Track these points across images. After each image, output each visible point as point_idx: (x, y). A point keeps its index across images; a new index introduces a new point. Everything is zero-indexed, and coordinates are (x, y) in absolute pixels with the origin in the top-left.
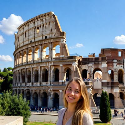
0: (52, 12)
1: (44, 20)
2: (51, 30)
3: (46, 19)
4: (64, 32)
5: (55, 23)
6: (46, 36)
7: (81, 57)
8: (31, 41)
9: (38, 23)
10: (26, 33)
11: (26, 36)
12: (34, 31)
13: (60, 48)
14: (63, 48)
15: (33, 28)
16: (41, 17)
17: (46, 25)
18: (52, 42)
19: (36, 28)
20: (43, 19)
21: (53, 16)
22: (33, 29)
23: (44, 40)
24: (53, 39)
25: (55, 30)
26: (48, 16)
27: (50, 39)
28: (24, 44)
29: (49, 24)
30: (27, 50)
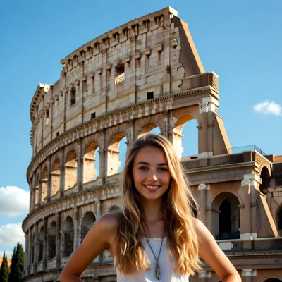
0: (171, 10)
1: (142, 38)
2: (169, 69)
3: (149, 34)
4: (211, 75)
5: (179, 48)
6: (150, 91)
7: (270, 158)
8: (93, 115)
9: (120, 51)
10: (73, 91)
11: (73, 102)
12: (104, 78)
13: (200, 128)
14: (210, 129)
15: (102, 69)
17: (149, 55)
18: (170, 111)
19: (113, 70)
20: (139, 38)
21: (173, 24)
22: (101, 74)
23: (142, 105)
24: (176, 97)
25: (182, 70)
26: (155, 26)
27: (164, 99)
28: (68, 128)
29: (160, 52)
30: (79, 146)
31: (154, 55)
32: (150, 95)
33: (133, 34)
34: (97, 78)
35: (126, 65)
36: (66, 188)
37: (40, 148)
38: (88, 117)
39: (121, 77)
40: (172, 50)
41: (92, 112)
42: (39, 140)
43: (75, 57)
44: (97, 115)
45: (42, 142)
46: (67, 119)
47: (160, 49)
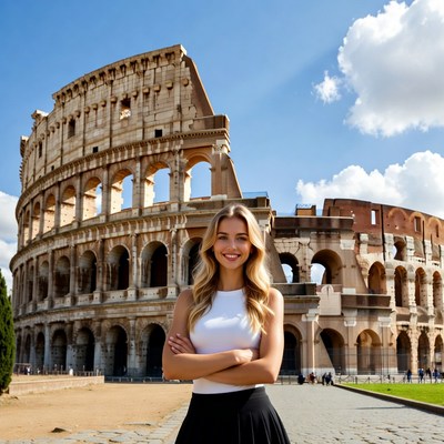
0: (182, 48)
1: (150, 73)
2: (179, 109)
3: (158, 70)
5: (190, 87)
6: (158, 128)
8: (95, 149)
9: (126, 85)
10: (72, 123)
11: (72, 134)
12: (109, 111)
13: (213, 169)
14: (224, 172)
15: (105, 102)
16: (138, 64)
17: (158, 91)
19: (118, 104)
20: (147, 73)
22: (104, 106)
23: (153, 141)
24: (187, 137)
25: (194, 110)
26: (165, 63)
27: (174, 138)
28: (66, 162)
29: (170, 89)
30: (79, 181)
31: (164, 92)
32: (159, 133)
33: (142, 68)
34: (100, 109)
35: (132, 99)
36: (62, 224)
37: (32, 182)
38: (89, 151)
39: (126, 113)
40: (183, 88)
41: (95, 145)
42: (31, 173)
43: (76, 87)
44: (99, 150)
45: (34, 176)
46: (65, 152)
47: (170, 85)
